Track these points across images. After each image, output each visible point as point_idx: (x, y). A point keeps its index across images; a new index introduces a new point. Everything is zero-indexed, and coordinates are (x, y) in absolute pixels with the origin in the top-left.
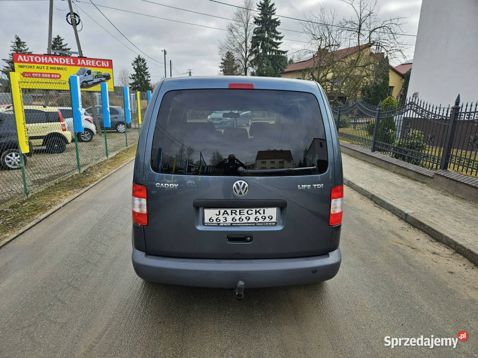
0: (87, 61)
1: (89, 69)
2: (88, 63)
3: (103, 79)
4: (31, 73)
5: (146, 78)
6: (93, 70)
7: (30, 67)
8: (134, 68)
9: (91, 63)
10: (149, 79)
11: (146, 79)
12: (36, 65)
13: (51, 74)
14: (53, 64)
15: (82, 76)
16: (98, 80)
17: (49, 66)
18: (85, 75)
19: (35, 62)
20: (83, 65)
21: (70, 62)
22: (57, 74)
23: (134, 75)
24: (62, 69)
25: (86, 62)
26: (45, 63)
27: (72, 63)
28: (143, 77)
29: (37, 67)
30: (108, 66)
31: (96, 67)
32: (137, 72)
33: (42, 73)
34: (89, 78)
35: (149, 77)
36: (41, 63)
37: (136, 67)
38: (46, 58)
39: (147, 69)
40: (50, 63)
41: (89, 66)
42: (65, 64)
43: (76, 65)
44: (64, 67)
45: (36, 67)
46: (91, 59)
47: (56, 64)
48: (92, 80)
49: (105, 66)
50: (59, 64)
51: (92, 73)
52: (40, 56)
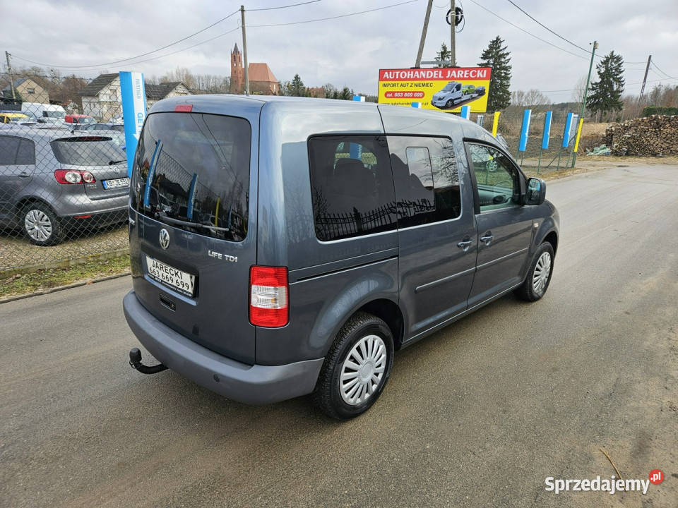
0: (459, 72)
1: (459, 82)
2: (460, 73)
3: (476, 95)
4: (394, 93)
5: (615, 87)
6: (465, 84)
7: (394, 85)
8: (599, 73)
9: (463, 75)
10: (621, 88)
11: (615, 89)
12: (400, 83)
13: (414, 92)
14: (419, 79)
15: (448, 92)
16: (468, 97)
17: (414, 82)
18: (453, 92)
19: (400, 79)
20: (453, 78)
21: (438, 76)
22: (420, 92)
23: (596, 84)
24: (427, 85)
25: (457, 74)
26: (410, 79)
27: (440, 76)
28: (611, 86)
29: (402, 85)
30: (485, 76)
31: (470, 79)
32: (603, 79)
33: (405, 92)
34: (458, 94)
35: (622, 85)
36: (406, 79)
37: (603, 70)
38: (412, 72)
39: (621, 72)
40: (416, 79)
41: (460, 79)
42: (432, 79)
43: (445, 79)
44: (430, 82)
45: (399, 85)
46: (464, 69)
47: (422, 79)
48: (460, 98)
49: (481, 76)
50: (426, 79)
51: (462, 88)
52: (406, 70)
